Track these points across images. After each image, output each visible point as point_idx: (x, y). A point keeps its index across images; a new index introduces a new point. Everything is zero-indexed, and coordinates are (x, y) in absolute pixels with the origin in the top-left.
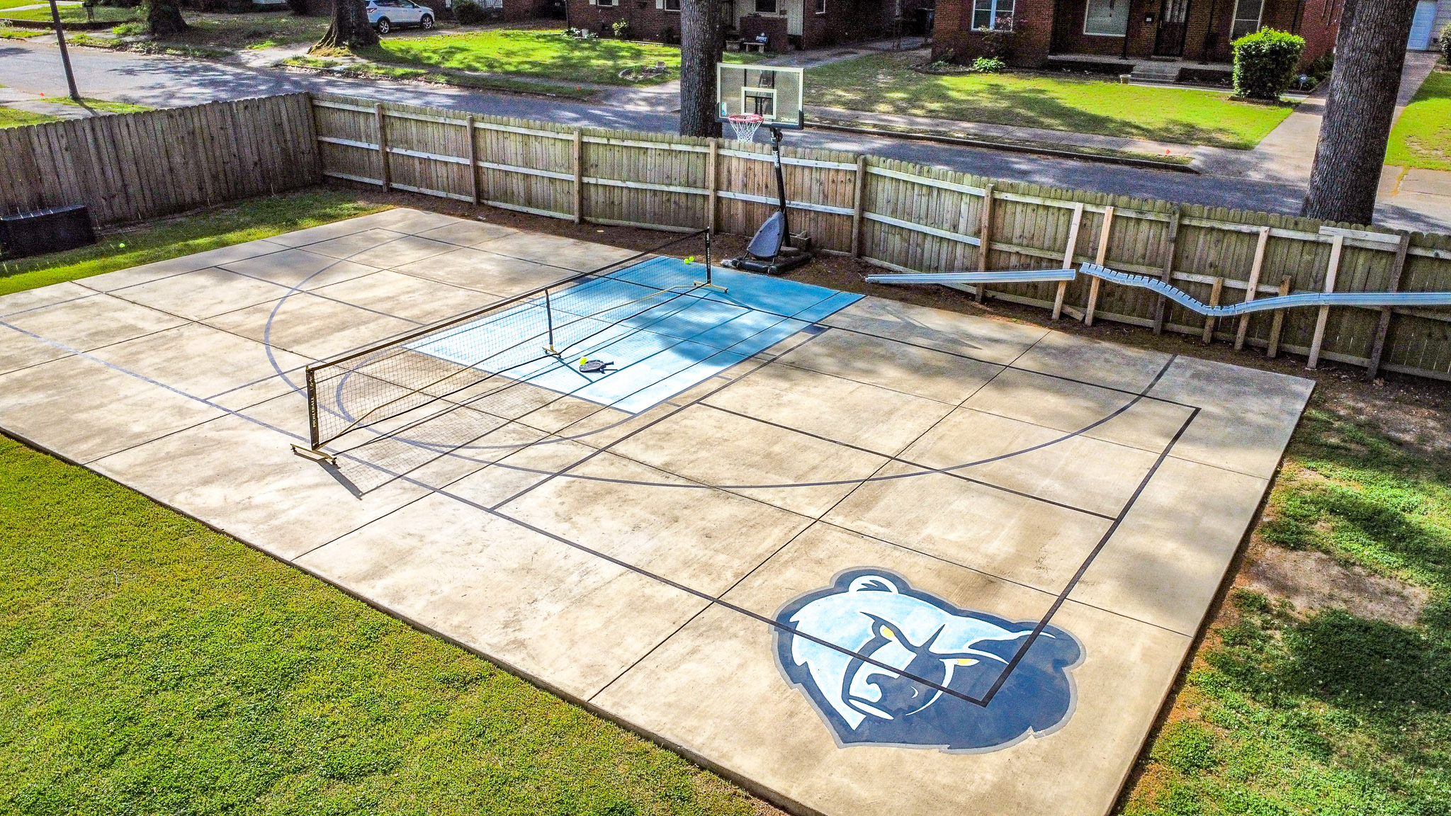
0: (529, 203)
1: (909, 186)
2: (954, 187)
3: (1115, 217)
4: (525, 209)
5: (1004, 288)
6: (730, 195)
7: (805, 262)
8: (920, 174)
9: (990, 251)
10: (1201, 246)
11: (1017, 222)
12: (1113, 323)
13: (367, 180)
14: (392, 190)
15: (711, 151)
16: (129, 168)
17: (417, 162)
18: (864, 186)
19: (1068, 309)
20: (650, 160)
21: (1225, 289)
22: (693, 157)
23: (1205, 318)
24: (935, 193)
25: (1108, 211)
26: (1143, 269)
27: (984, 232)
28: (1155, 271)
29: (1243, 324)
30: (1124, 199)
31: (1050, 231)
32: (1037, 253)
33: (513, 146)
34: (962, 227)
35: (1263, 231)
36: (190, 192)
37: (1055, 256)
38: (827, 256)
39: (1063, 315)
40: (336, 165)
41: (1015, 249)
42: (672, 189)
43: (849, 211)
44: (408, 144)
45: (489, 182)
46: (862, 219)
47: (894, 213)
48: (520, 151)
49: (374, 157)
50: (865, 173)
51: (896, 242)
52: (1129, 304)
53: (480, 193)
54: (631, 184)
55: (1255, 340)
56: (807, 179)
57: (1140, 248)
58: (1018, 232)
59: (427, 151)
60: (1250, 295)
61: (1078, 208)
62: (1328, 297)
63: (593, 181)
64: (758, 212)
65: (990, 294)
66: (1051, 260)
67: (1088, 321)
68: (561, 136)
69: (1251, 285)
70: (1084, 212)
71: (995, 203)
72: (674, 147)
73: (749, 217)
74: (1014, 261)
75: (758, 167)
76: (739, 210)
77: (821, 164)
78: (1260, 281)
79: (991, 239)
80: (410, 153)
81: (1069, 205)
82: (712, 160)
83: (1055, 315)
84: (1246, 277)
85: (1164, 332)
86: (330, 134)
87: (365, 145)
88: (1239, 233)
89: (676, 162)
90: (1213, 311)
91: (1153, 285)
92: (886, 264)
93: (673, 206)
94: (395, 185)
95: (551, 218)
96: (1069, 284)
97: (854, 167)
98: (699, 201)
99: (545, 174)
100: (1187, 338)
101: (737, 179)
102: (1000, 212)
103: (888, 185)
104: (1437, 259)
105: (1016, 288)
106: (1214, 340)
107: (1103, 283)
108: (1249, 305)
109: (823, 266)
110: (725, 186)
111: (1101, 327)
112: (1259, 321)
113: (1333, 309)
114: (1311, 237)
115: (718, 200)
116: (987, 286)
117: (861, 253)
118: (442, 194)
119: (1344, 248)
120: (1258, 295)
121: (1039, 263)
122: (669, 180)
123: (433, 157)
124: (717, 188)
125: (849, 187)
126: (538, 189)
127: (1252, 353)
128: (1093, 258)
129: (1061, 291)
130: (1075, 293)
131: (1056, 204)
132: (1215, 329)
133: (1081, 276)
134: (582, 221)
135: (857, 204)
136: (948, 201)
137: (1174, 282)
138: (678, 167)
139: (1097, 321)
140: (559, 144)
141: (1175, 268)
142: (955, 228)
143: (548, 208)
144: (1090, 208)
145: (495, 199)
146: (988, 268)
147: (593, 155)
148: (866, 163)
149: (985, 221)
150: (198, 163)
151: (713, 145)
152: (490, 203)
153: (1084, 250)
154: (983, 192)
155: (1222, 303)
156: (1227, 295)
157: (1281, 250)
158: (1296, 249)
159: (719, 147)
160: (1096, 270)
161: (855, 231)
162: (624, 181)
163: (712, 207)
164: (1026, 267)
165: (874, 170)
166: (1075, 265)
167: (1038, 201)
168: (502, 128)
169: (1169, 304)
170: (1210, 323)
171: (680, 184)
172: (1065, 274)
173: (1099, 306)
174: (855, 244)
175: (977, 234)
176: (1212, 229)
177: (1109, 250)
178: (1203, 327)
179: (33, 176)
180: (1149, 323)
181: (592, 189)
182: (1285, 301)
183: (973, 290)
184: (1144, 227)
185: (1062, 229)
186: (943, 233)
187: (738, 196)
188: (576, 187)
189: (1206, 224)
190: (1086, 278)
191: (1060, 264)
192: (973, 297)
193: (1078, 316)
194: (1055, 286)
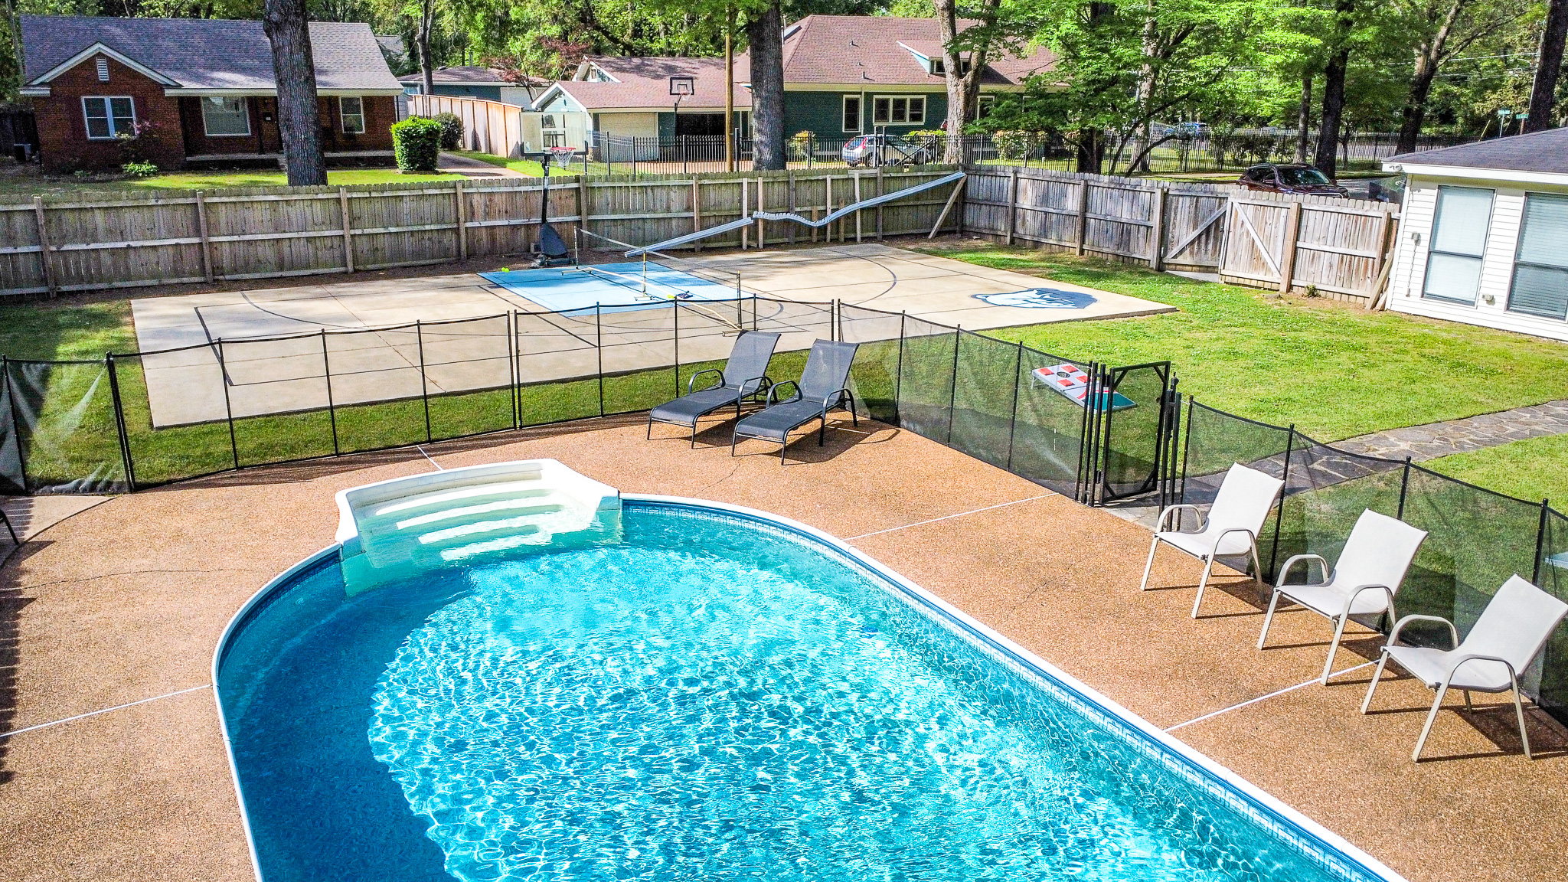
2: (664, 182)
3: (763, 183)
4: (278, 274)
5: (709, 240)
6: (476, 224)
9: (701, 217)
10: (802, 191)
11: (713, 196)
12: (770, 245)
14: (60, 295)
15: (456, 190)
17: (105, 255)
18: (586, 196)
19: (750, 241)
20: (404, 206)
21: (818, 211)
22: (441, 197)
23: (811, 228)
24: (648, 190)
25: (760, 180)
26: (780, 210)
27: (697, 206)
28: (786, 209)
29: (829, 227)
31: (733, 198)
32: (727, 213)
33: (257, 215)
34: (673, 208)
35: (828, 177)
37: (735, 212)
39: (749, 246)
41: (713, 213)
42: (427, 227)
43: (578, 217)
44: (88, 236)
45: (226, 258)
46: (590, 221)
47: (614, 211)
48: (267, 218)
50: (586, 187)
51: (621, 231)
52: (775, 232)
54: (393, 230)
55: (835, 234)
56: (539, 200)
57: (778, 198)
58: (711, 203)
59: (123, 240)
60: (829, 211)
61: (745, 180)
62: (857, 205)
63: (358, 232)
65: (703, 245)
66: (732, 216)
67: (761, 246)
68: (320, 196)
69: (829, 206)
70: (749, 183)
71: (699, 186)
72: (425, 192)
74: (715, 221)
75: (498, 198)
76: (484, 236)
77: (550, 187)
78: (832, 204)
79: (699, 209)
80: (93, 246)
81: (739, 181)
82: (460, 197)
83: (744, 246)
84: (825, 203)
85: (796, 243)
88: (818, 180)
89: (427, 204)
90: (817, 224)
91: (789, 216)
93: (428, 242)
94: (64, 288)
95: (313, 275)
96: (749, 227)
97: (575, 185)
98: (448, 234)
99: (304, 234)
100: (805, 242)
101: (479, 209)
102: (701, 192)
103: (606, 193)
104: (891, 177)
105: (716, 238)
106: (819, 239)
107: (766, 222)
108: (831, 217)
110: (471, 213)
111: (767, 245)
112: (835, 224)
113: (862, 210)
114: (846, 176)
115: (467, 229)
116: (703, 240)
117: (590, 246)
119: (861, 179)
120: (833, 211)
121: (730, 218)
122: (423, 221)
123: (133, 244)
124: (465, 221)
125: (574, 201)
126: (292, 251)
127: (834, 241)
128: (757, 209)
129: (745, 232)
130: (753, 231)
131: (732, 181)
132: (818, 233)
133: (753, 220)
134: (355, 269)
135: (583, 210)
136: (660, 194)
137: (796, 213)
139: (764, 244)
141: (795, 205)
142: (668, 210)
143: (308, 267)
144: (752, 179)
145: (235, 271)
146: (702, 229)
147: (358, 208)
148: (585, 182)
151: (459, 186)
152: (228, 277)
153: (753, 206)
154: (693, 180)
155: (819, 218)
156: (819, 215)
157: (835, 187)
158: (840, 182)
159: (464, 187)
160: (760, 214)
161: (584, 231)
162: (385, 228)
164: (719, 224)
165: (595, 184)
166: (750, 215)
167: (723, 181)
168: (244, 199)
170: (815, 231)
171: (432, 223)
172: (746, 221)
173: (765, 238)
175: (689, 209)
176: (806, 181)
177: (764, 202)
178: (810, 235)
180: (787, 240)
181: (358, 240)
182: (844, 211)
183: (692, 246)
184: (776, 185)
185: (736, 197)
186: (660, 216)
187: (484, 224)
188: (348, 240)
189: (804, 178)
190: (756, 220)
191: (740, 216)
192: (693, 250)
193: (755, 245)
194: (740, 230)
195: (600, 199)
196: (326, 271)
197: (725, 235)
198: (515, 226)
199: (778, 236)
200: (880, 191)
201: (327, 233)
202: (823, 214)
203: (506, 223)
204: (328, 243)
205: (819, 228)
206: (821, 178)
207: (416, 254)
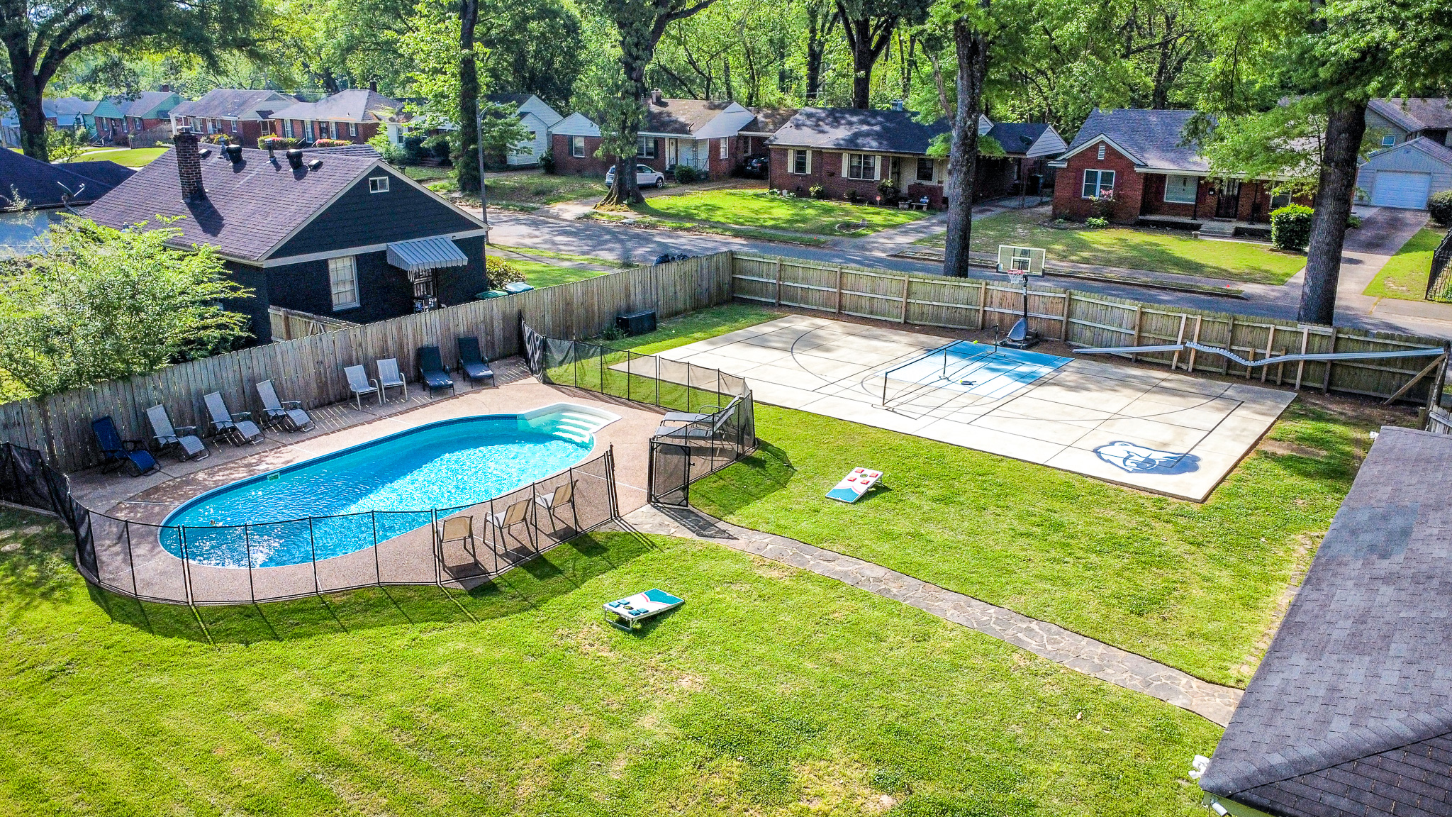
0: (872, 313)
1: (1095, 305)
2: (1120, 306)
3: (1202, 321)
4: (869, 316)
5: (1146, 354)
6: (992, 309)
7: (1036, 344)
8: (1101, 299)
9: (1139, 337)
10: (1243, 334)
11: (1154, 323)
12: (1201, 371)
13: (763, 299)
14: (780, 305)
15: (983, 286)
16: (660, 292)
17: (799, 289)
18: (1069, 305)
19: (1180, 365)
20: (947, 291)
21: (1255, 354)
22: (971, 290)
23: (1246, 367)
24: (1109, 309)
25: (1199, 318)
26: (1217, 345)
27: (1137, 328)
28: (1223, 346)
29: (1265, 369)
30: (1207, 312)
31: (1170, 327)
32: (1163, 338)
33: (865, 283)
34: (1124, 326)
35: (1272, 327)
36: (680, 306)
37: (1172, 339)
38: (1047, 341)
39: (1177, 367)
40: (742, 290)
41: (1152, 335)
42: (958, 306)
43: (1061, 318)
44: (795, 280)
45: (847, 302)
46: (1068, 322)
47: (1086, 319)
48: (869, 284)
49: (770, 287)
50: (1070, 298)
51: (1088, 333)
52: (1210, 362)
53: (841, 307)
54: (935, 303)
55: (1271, 377)
56: (1037, 302)
57: (1214, 335)
58: (1154, 328)
59: (807, 284)
60: (1267, 356)
61: (1184, 316)
62: (1303, 356)
63: (911, 301)
64: (1007, 320)
65: (1139, 358)
66: (1171, 341)
67: (1190, 370)
68: (895, 277)
69: (1268, 351)
70: (1187, 318)
71: (1142, 313)
72: (961, 284)
73: (1001, 321)
74: (1152, 341)
75: (1009, 295)
76: (997, 317)
77: (1045, 294)
78: (1272, 350)
79: (1140, 330)
80: (796, 285)
81: (1180, 315)
82: (983, 291)
83: (1173, 367)
84: (1265, 348)
85: (1227, 374)
86: (740, 273)
87: (766, 280)
88: (1261, 328)
89: (962, 292)
90: (1251, 364)
91: (1221, 352)
92: (1081, 345)
93: (958, 315)
94: (783, 303)
95: (884, 320)
96: (1180, 352)
97: (1064, 296)
98: (973, 312)
99: (884, 297)
100: (1238, 377)
101: (996, 301)
102: (1145, 318)
103: (1083, 305)
104: (1349, 339)
105: (1153, 354)
106: (1252, 378)
107: (1197, 351)
108: (1268, 360)
109: (1046, 345)
110: (989, 303)
111: (1196, 372)
112: (1272, 368)
113: (1306, 362)
114: (1294, 329)
115: (985, 311)
116: (1138, 354)
117: (1067, 339)
118: (815, 308)
119: (1309, 334)
120: (1271, 356)
121: (1165, 342)
122: (957, 301)
123: (811, 287)
124: (984, 306)
125: (1060, 306)
126: (878, 305)
127: (1269, 383)
128: (1192, 340)
129: (1176, 355)
130: (1183, 357)
131: (1173, 314)
132: (1251, 373)
133: (1186, 348)
134: (905, 322)
135: (1065, 313)
136: (1117, 313)
137: (1232, 351)
138: (962, 294)
139: (1194, 370)
140: (894, 282)
141: (1231, 344)
142: (1120, 326)
143: (883, 315)
144: (1190, 316)
146: (1138, 345)
147: (914, 287)
148: (1070, 294)
149: (1137, 322)
150: (685, 291)
151: (984, 283)
152: (846, 312)
153: (1188, 336)
154: (1136, 308)
155: (1255, 360)
156: (1256, 357)
157: (1281, 336)
158: (1287, 334)
159: (987, 284)
160: (1194, 345)
161: (1064, 327)
162: (931, 301)
163: (981, 315)
164: (1158, 344)
165: (1076, 297)
166: (1182, 343)
167: (1164, 313)
168: (859, 273)
169: (1229, 361)
170: (1249, 369)
171: (963, 304)
172: (1179, 347)
173: (1195, 363)
174: (1063, 334)
175: (1133, 328)
176: (1249, 326)
177: (1199, 336)
178: (1246, 372)
179: (628, 295)
180: (1220, 370)
181: (912, 306)
182: (1284, 358)
183: (1131, 356)
184: (1216, 325)
185: (1176, 329)
186: (1114, 329)
187: (997, 310)
188: (904, 305)
189: (1246, 324)
190: (1188, 349)
191: (1175, 343)
192: (1127, 359)
193: (1184, 367)
194: (1173, 353)
195: (1079, 308)
196: (890, 319)
197: (1162, 354)
199: (1212, 365)
200: (1331, 348)
201: (895, 299)
203: (1011, 312)
204: (896, 304)
205: (1253, 368)
206: (1264, 326)
207: (948, 321)
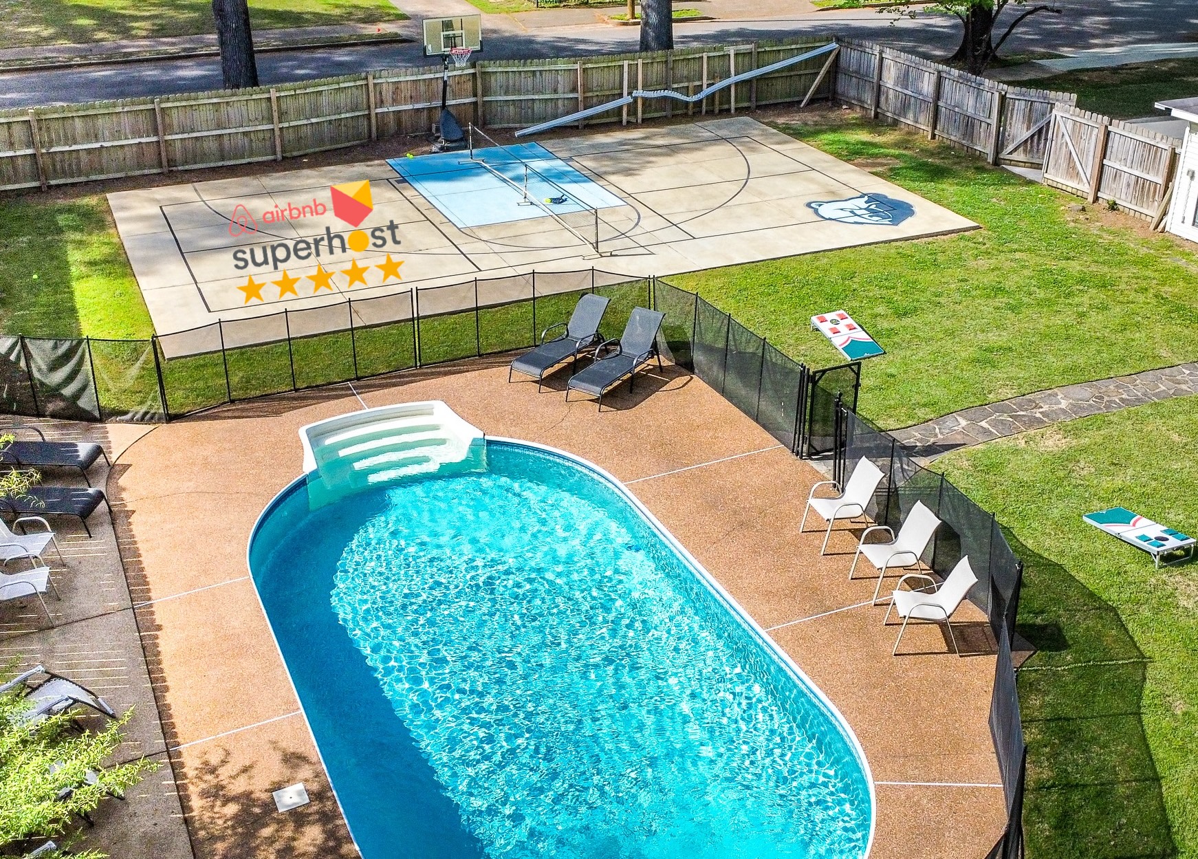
0: (223, 158)
1: (517, 74)
2: (552, 67)
3: (643, 64)
4: (220, 164)
5: (592, 117)
6: (385, 110)
9: (585, 98)
11: (596, 79)
12: (649, 119)
13: (9, 187)
15: (368, 82)
17: (84, 154)
18: (483, 81)
19: (629, 119)
20: (324, 100)
21: (694, 87)
22: (354, 90)
23: (687, 103)
24: (538, 74)
25: (640, 61)
26: (658, 87)
27: (580, 89)
28: (663, 87)
29: (704, 102)
30: (645, 53)
31: (613, 80)
32: (607, 93)
33: (202, 115)
34: (560, 89)
35: (705, 55)
37: (616, 92)
39: (628, 122)
41: (596, 94)
42: (343, 116)
43: (474, 99)
44: (71, 140)
45: (178, 151)
46: (484, 102)
47: (506, 93)
48: (210, 118)
49: (24, 162)
50: (482, 73)
51: (512, 111)
52: (653, 108)
53: (170, 163)
54: (314, 120)
55: (709, 108)
57: (654, 77)
58: (595, 85)
59: (97, 141)
60: (705, 86)
61: (626, 63)
62: (733, 79)
63: (286, 125)
64: (406, 117)
65: (586, 123)
66: (614, 95)
67: (639, 121)
68: (254, 97)
69: (705, 82)
70: (629, 65)
71: (583, 70)
72: (342, 85)
73: (399, 122)
74: (598, 100)
75: (403, 86)
76: (391, 118)
77: (452, 74)
78: (708, 79)
79: (583, 91)
80: (74, 147)
81: (620, 63)
82: (369, 88)
83: (624, 123)
84: (701, 79)
85: (673, 116)
87: (9, 154)
88: (695, 58)
89: (343, 96)
90: (695, 98)
92: (505, 125)
93: (343, 128)
94: (53, 182)
95: (249, 163)
96: (629, 105)
97: (472, 70)
98: (360, 120)
99: (241, 130)
100: (681, 116)
101: (387, 97)
102: (585, 75)
103: (500, 77)
104: (765, 51)
105: (602, 115)
106: (694, 113)
107: (645, 100)
108: (707, 91)
110: (380, 103)
111: (647, 122)
112: (711, 98)
113: (736, 84)
114: (722, 53)
115: (377, 114)
116: (586, 119)
117: (486, 124)
119: (736, 55)
120: (709, 85)
121: (609, 98)
122: (339, 110)
123: (106, 144)
124: (374, 108)
125: (471, 85)
126: (231, 145)
127: (711, 114)
128: (637, 88)
129: (625, 109)
130: (632, 108)
131: (613, 64)
132: (694, 107)
133: (633, 99)
134: (285, 157)
135: (479, 92)
136: (547, 76)
137: (674, 89)
138: (342, 99)
139: (643, 120)
140: (254, 103)
141: (673, 82)
142: (555, 91)
143: (244, 157)
144: (631, 62)
145: (186, 163)
146: (585, 109)
147: (286, 104)
148: (480, 66)
149: (581, 82)
151: (370, 77)
152: (180, 168)
153: (633, 86)
154: (574, 67)
156: (695, 90)
157: (713, 62)
158: (716, 60)
159: (374, 78)
160: (639, 93)
161: (479, 110)
162: (308, 119)
163: (373, 121)
164: (601, 103)
165: (490, 70)
166: (630, 94)
167: (605, 65)
168: (193, 103)
169: (674, 101)
170: (691, 106)
171: (347, 112)
172: (627, 99)
173: (643, 113)
174: (481, 119)
175: (574, 90)
176: (684, 59)
177: (644, 81)
178: (686, 109)
180: (664, 114)
181: (288, 131)
182: (718, 85)
183: (576, 124)
184: (655, 65)
185: (617, 78)
186: (548, 97)
187: (391, 109)
188: (277, 133)
189: (682, 58)
190: (635, 99)
191: (621, 95)
192: (577, 127)
193: (634, 120)
194: (620, 108)
195: (495, 82)
196: (260, 159)
197: (607, 113)
198: (418, 110)
199: (656, 111)
200: (754, 64)
201: (260, 128)
202: (699, 89)
203: (411, 107)
204: (261, 136)
205: (695, 103)
206: (697, 56)
207: (333, 140)
